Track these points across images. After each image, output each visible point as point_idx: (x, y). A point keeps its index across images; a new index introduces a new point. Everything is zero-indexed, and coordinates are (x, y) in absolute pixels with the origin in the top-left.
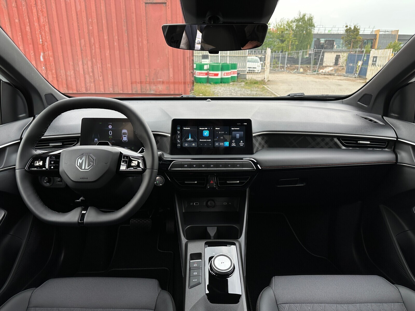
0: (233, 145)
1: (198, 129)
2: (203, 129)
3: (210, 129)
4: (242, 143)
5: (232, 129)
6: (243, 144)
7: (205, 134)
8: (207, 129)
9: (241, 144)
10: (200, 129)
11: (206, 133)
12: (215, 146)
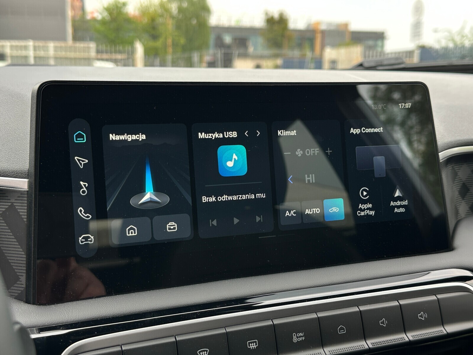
0: (363, 214)
1: (192, 137)
2: (216, 135)
3: (252, 133)
4: (399, 199)
5: (352, 131)
6: (406, 203)
7: (230, 164)
8: (234, 134)
9: (399, 203)
10: (202, 136)
11: (235, 157)
12: (283, 222)
